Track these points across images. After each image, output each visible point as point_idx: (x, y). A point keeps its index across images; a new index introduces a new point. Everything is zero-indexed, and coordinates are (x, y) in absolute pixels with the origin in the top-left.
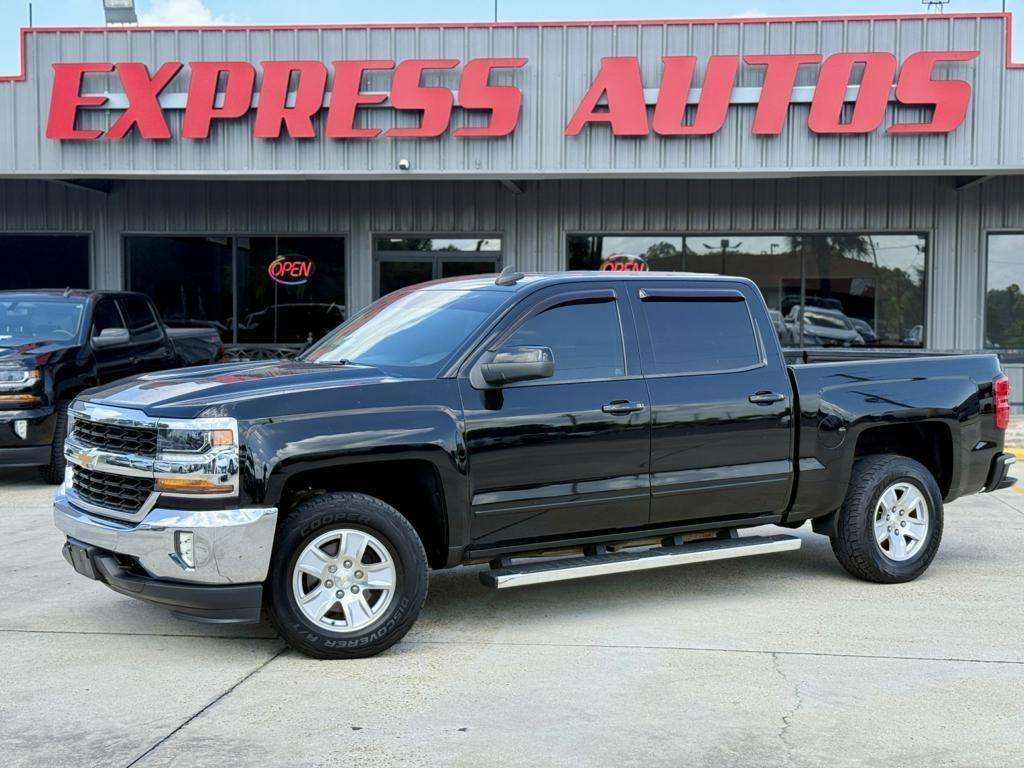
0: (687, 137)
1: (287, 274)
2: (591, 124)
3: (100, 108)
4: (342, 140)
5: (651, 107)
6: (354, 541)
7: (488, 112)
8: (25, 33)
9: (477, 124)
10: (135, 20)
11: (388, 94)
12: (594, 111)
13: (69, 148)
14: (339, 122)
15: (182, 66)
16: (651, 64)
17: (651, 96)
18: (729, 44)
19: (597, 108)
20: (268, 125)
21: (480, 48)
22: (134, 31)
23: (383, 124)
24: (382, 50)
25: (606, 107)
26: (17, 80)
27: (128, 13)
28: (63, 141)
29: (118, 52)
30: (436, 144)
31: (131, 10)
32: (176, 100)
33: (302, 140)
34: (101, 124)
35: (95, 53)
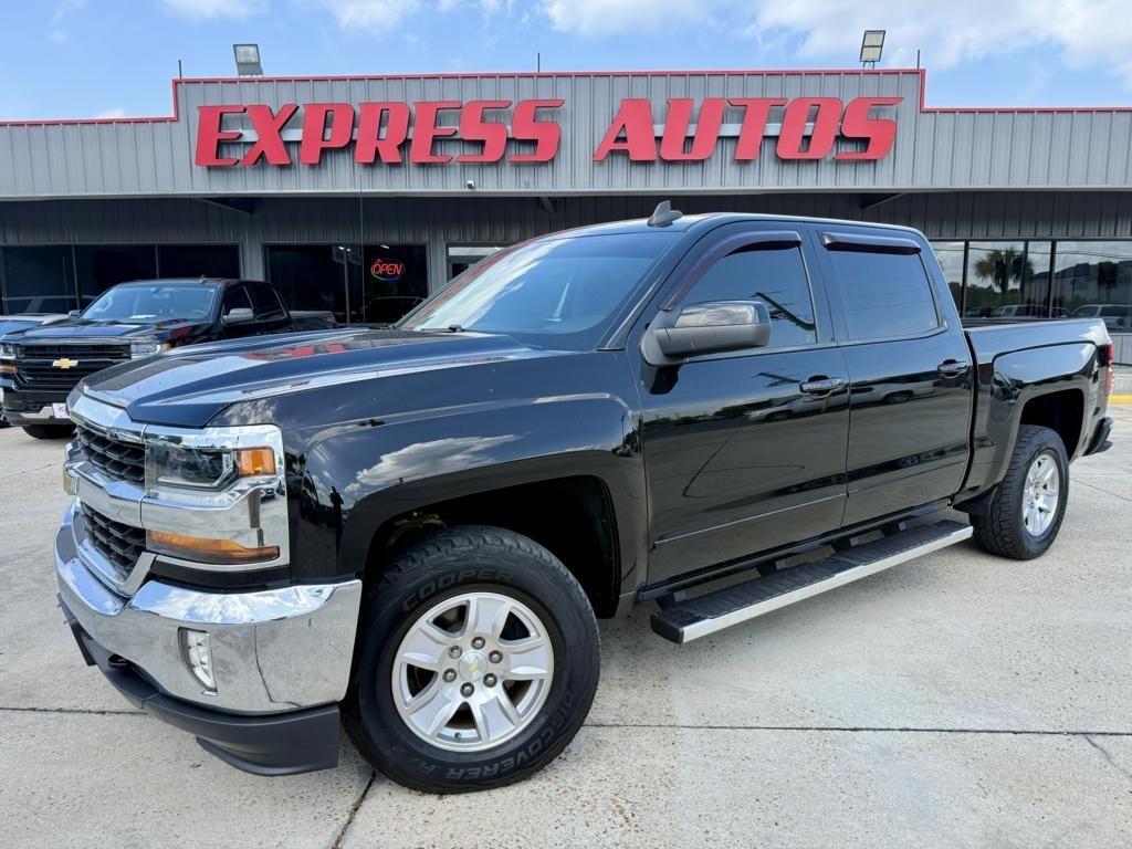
0: (684, 163)
1: (385, 273)
2: (612, 152)
3: (236, 141)
4: (422, 165)
5: (659, 139)
6: (489, 609)
7: (534, 143)
8: (176, 83)
9: (526, 153)
10: (261, 73)
11: (458, 128)
12: (615, 142)
13: (213, 173)
14: (420, 151)
15: (298, 107)
16: (658, 106)
17: (659, 130)
18: (716, 90)
19: (618, 140)
20: (365, 153)
21: (527, 92)
22: (260, 81)
23: (454, 152)
24: (451, 94)
25: (624, 140)
26: (172, 121)
27: (255, 67)
28: (209, 168)
29: (249, 96)
30: (495, 169)
31: (258, 64)
32: (294, 135)
33: (393, 165)
34: (237, 154)
35: (231, 98)
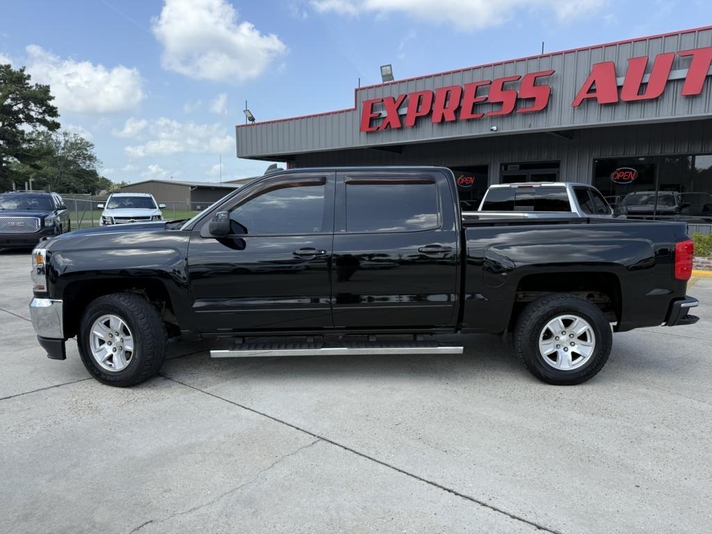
0: (643, 102)
1: (464, 183)
2: (589, 100)
3: (379, 117)
4: (469, 120)
5: (620, 88)
7: (533, 99)
8: (356, 90)
9: (529, 107)
10: (393, 79)
11: (487, 96)
12: (588, 93)
13: (369, 135)
14: (466, 113)
15: (406, 96)
16: (623, 64)
17: (621, 81)
18: (671, 47)
19: (590, 91)
20: (437, 117)
21: (533, 68)
22: (392, 84)
23: (486, 110)
25: (595, 90)
26: (354, 110)
27: (390, 76)
28: (367, 132)
29: (387, 93)
31: (391, 75)
32: (404, 111)
33: (452, 122)
34: (380, 124)
35: (380, 94)
